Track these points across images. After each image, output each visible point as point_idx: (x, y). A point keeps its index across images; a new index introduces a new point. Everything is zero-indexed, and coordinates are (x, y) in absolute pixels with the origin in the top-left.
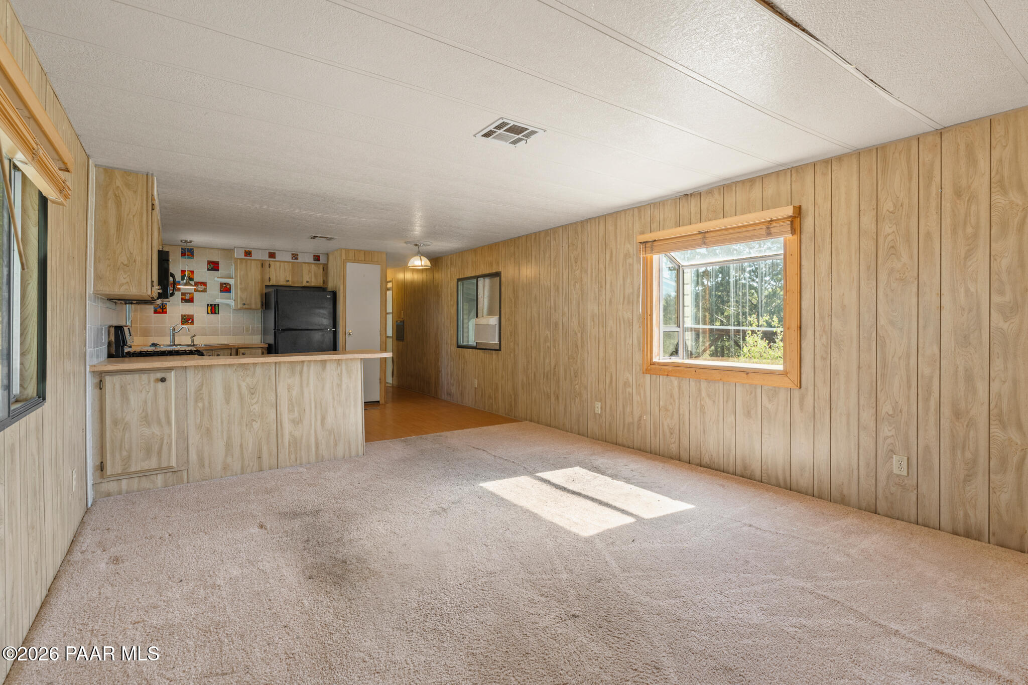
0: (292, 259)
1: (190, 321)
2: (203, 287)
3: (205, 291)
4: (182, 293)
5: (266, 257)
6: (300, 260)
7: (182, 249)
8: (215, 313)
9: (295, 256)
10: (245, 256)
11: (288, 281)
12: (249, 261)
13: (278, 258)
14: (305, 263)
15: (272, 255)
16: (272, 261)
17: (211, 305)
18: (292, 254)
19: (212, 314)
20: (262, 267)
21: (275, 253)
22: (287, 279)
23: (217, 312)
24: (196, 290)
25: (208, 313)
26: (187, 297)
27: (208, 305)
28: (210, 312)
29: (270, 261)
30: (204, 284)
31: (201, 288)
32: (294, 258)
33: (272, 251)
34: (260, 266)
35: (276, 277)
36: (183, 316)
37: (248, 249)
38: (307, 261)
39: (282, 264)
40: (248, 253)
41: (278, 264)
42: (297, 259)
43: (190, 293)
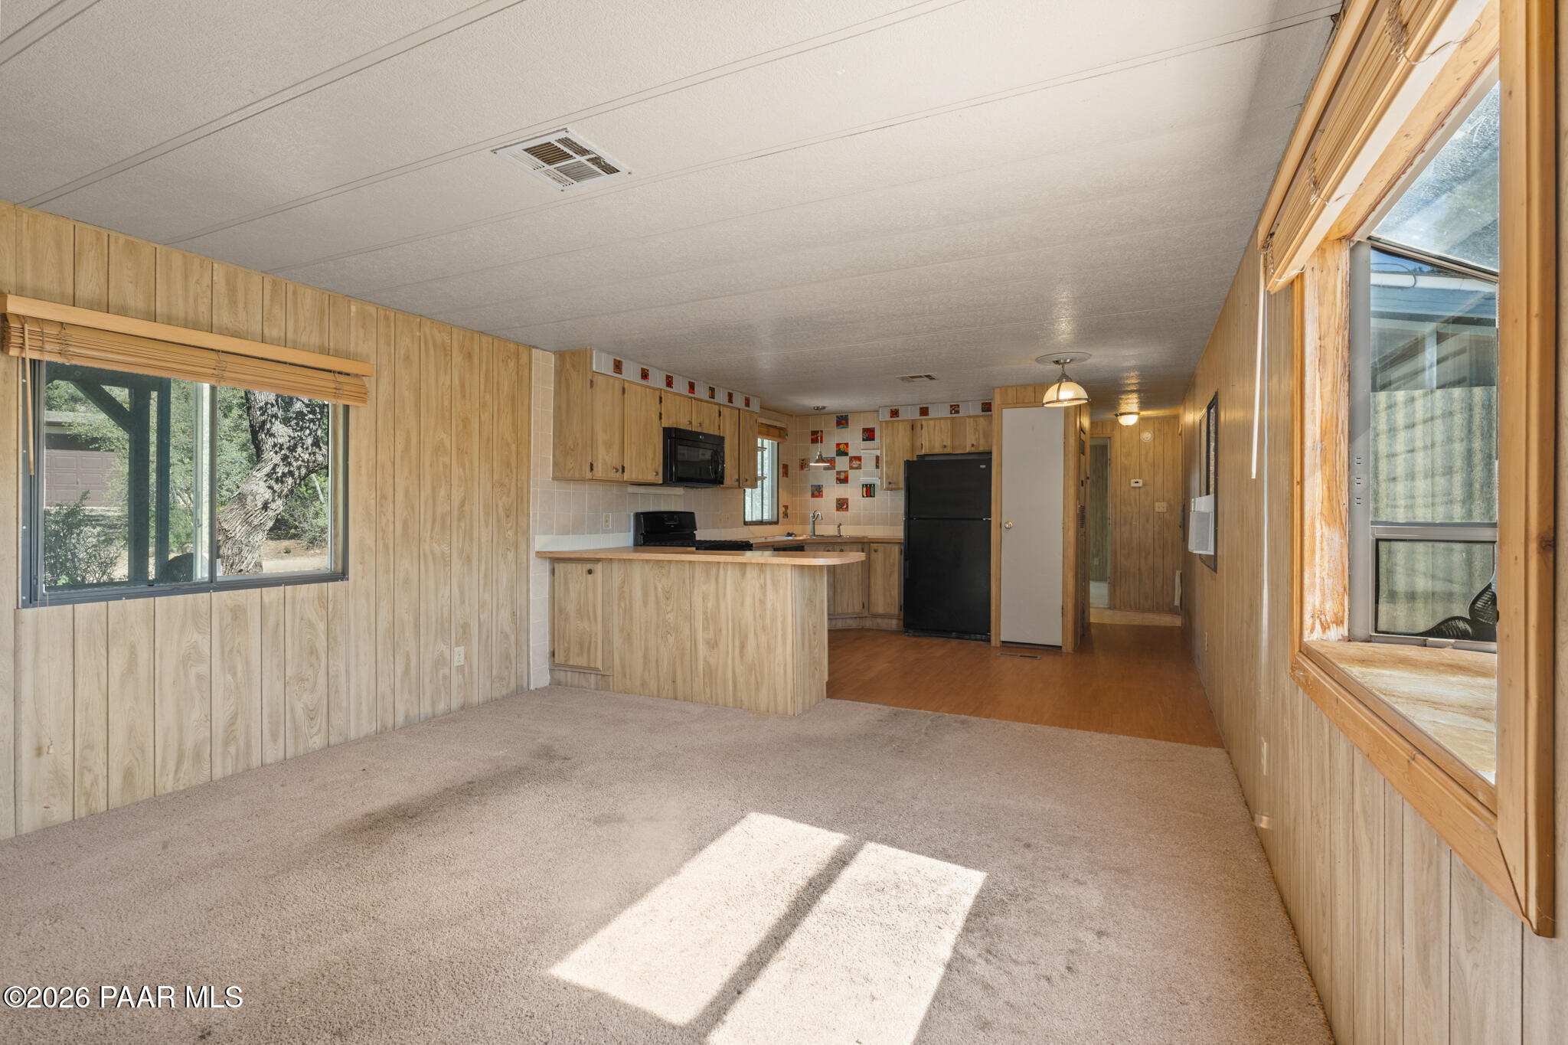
0: (951, 413)
1: (845, 507)
2: (858, 462)
3: (859, 467)
4: (837, 472)
5: (917, 416)
6: (962, 413)
7: (837, 417)
8: (871, 496)
9: (955, 409)
10: (891, 417)
11: (945, 447)
12: (896, 424)
13: (932, 414)
14: (969, 417)
15: (924, 411)
16: (925, 420)
17: (866, 485)
18: (951, 406)
19: (867, 497)
20: (912, 429)
21: (927, 408)
22: (945, 444)
23: (872, 494)
24: (851, 468)
25: (863, 496)
26: (842, 476)
27: (863, 485)
28: (865, 495)
29: (921, 419)
30: (859, 459)
31: (855, 464)
32: (953, 412)
33: (924, 406)
34: (909, 428)
35: (930, 441)
36: (838, 500)
37: (894, 408)
38: (971, 414)
39: (938, 422)
40: (895, 413)
41: (932, 422)
42: (957, 412)
43: (845, 472)
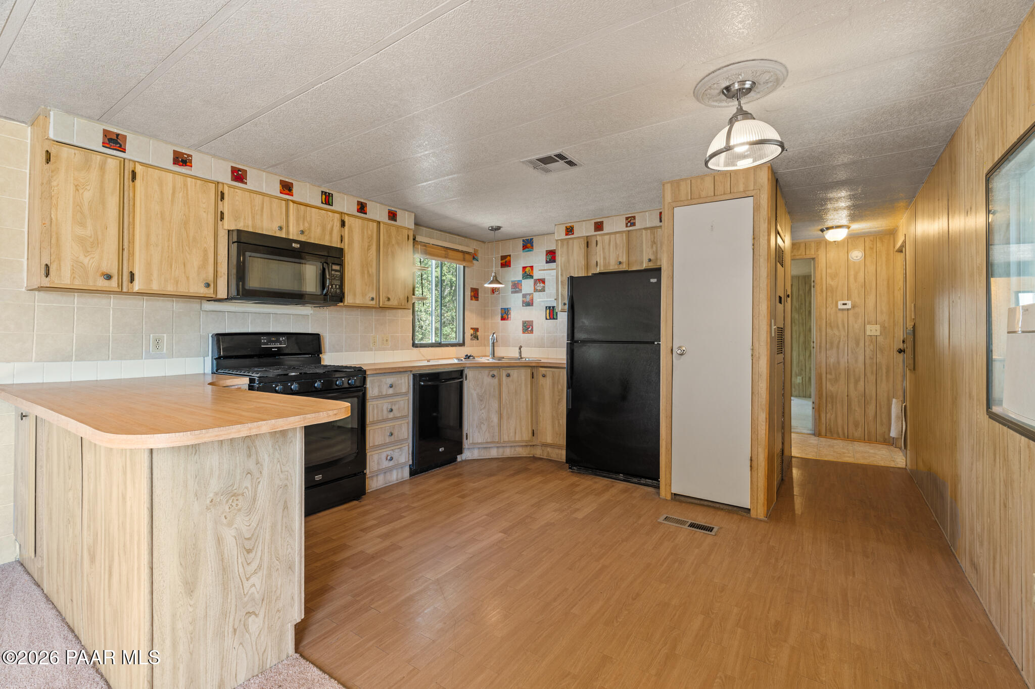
0: (627, 226)
1: (530, 329)
2: (542, 285)
3: (543, 290)
4: (523, 294)
5: (592, 232)
6: (638, 226)
7: (523, 241)
8: (554, 319)
9: (630, 221)
10: (566, 235)
11: (620, 263)
12: (571, 241)
13: (607, 229)
14: (646, 229)
15: (599, 226)
16: (599, 235)
17: (550, 307)
18: (627, 218)
19: (550, 319)
20: (588, 247)
21: (602, 223)
22: (620, 260)
23: (555, 317)
24: (536, 290)
25: (547, 319)
26: (528, 299)
27: (546, 307)
28: (548, 318)
29: (596, 235)
30: (543, 281)
31: (540, 286)
32: (629, 224)
33: (599, 220)
34: (583, 245)
35: (605, 258)
36: (524, 323)
37: (570, 225)
38: (648, 226)
39: (613, 236)
40: (570, 230)
41: (607, 237)
42: (633, 224)
43: (530, 294)
